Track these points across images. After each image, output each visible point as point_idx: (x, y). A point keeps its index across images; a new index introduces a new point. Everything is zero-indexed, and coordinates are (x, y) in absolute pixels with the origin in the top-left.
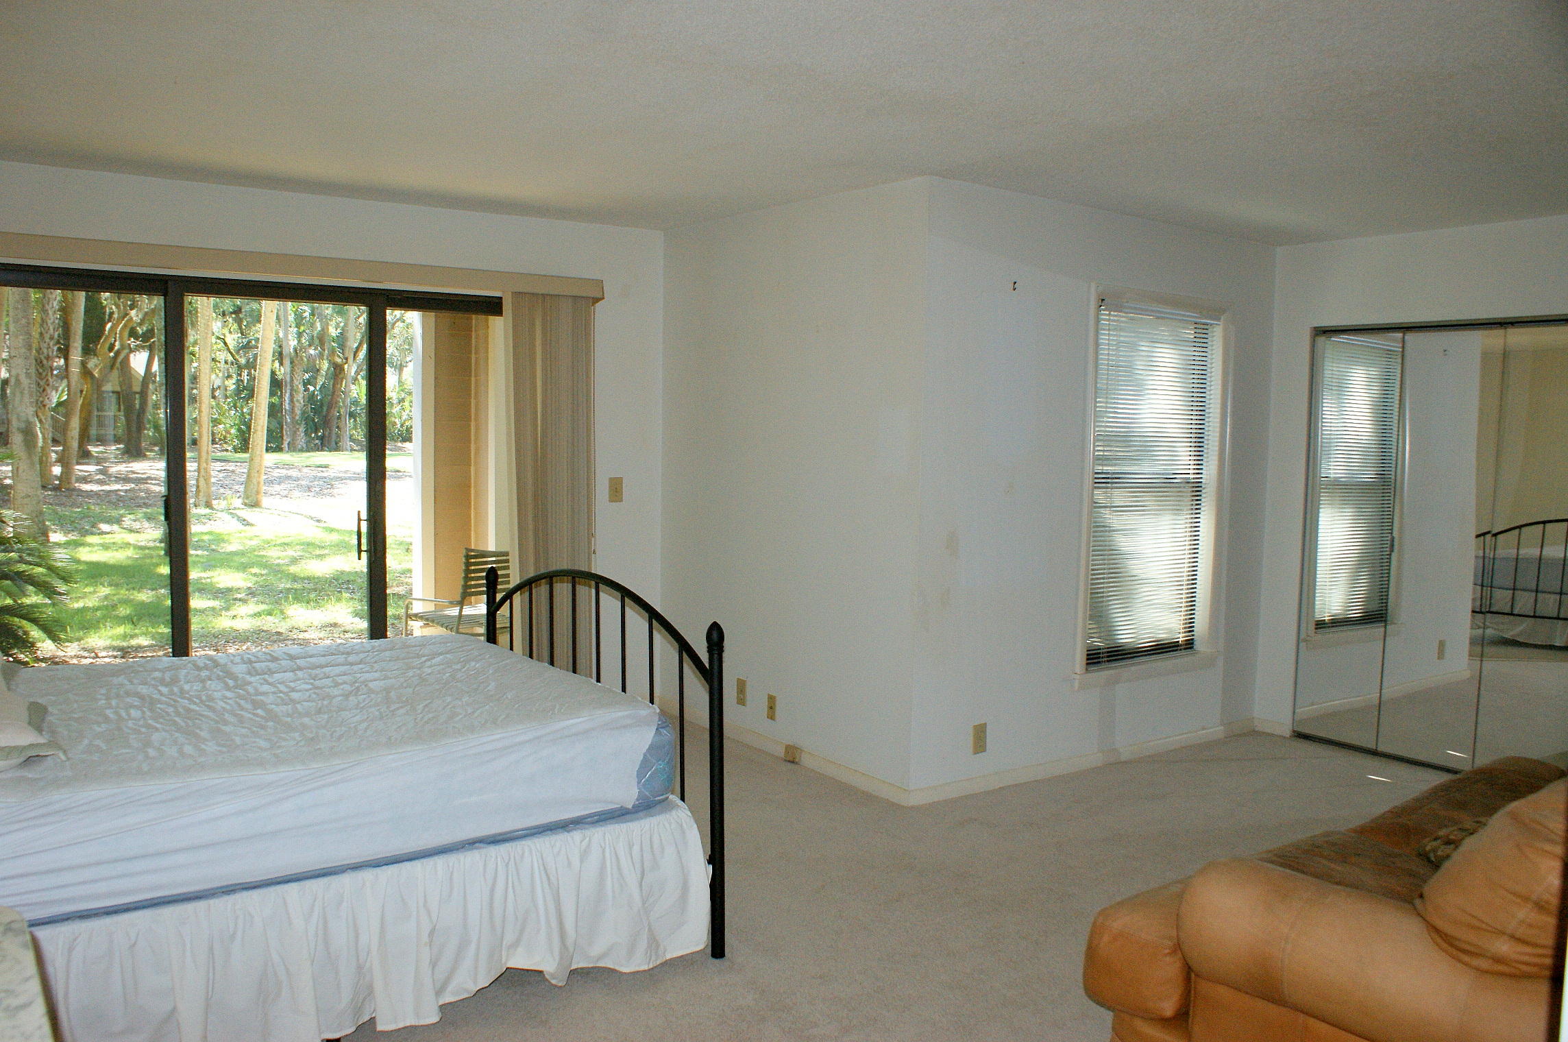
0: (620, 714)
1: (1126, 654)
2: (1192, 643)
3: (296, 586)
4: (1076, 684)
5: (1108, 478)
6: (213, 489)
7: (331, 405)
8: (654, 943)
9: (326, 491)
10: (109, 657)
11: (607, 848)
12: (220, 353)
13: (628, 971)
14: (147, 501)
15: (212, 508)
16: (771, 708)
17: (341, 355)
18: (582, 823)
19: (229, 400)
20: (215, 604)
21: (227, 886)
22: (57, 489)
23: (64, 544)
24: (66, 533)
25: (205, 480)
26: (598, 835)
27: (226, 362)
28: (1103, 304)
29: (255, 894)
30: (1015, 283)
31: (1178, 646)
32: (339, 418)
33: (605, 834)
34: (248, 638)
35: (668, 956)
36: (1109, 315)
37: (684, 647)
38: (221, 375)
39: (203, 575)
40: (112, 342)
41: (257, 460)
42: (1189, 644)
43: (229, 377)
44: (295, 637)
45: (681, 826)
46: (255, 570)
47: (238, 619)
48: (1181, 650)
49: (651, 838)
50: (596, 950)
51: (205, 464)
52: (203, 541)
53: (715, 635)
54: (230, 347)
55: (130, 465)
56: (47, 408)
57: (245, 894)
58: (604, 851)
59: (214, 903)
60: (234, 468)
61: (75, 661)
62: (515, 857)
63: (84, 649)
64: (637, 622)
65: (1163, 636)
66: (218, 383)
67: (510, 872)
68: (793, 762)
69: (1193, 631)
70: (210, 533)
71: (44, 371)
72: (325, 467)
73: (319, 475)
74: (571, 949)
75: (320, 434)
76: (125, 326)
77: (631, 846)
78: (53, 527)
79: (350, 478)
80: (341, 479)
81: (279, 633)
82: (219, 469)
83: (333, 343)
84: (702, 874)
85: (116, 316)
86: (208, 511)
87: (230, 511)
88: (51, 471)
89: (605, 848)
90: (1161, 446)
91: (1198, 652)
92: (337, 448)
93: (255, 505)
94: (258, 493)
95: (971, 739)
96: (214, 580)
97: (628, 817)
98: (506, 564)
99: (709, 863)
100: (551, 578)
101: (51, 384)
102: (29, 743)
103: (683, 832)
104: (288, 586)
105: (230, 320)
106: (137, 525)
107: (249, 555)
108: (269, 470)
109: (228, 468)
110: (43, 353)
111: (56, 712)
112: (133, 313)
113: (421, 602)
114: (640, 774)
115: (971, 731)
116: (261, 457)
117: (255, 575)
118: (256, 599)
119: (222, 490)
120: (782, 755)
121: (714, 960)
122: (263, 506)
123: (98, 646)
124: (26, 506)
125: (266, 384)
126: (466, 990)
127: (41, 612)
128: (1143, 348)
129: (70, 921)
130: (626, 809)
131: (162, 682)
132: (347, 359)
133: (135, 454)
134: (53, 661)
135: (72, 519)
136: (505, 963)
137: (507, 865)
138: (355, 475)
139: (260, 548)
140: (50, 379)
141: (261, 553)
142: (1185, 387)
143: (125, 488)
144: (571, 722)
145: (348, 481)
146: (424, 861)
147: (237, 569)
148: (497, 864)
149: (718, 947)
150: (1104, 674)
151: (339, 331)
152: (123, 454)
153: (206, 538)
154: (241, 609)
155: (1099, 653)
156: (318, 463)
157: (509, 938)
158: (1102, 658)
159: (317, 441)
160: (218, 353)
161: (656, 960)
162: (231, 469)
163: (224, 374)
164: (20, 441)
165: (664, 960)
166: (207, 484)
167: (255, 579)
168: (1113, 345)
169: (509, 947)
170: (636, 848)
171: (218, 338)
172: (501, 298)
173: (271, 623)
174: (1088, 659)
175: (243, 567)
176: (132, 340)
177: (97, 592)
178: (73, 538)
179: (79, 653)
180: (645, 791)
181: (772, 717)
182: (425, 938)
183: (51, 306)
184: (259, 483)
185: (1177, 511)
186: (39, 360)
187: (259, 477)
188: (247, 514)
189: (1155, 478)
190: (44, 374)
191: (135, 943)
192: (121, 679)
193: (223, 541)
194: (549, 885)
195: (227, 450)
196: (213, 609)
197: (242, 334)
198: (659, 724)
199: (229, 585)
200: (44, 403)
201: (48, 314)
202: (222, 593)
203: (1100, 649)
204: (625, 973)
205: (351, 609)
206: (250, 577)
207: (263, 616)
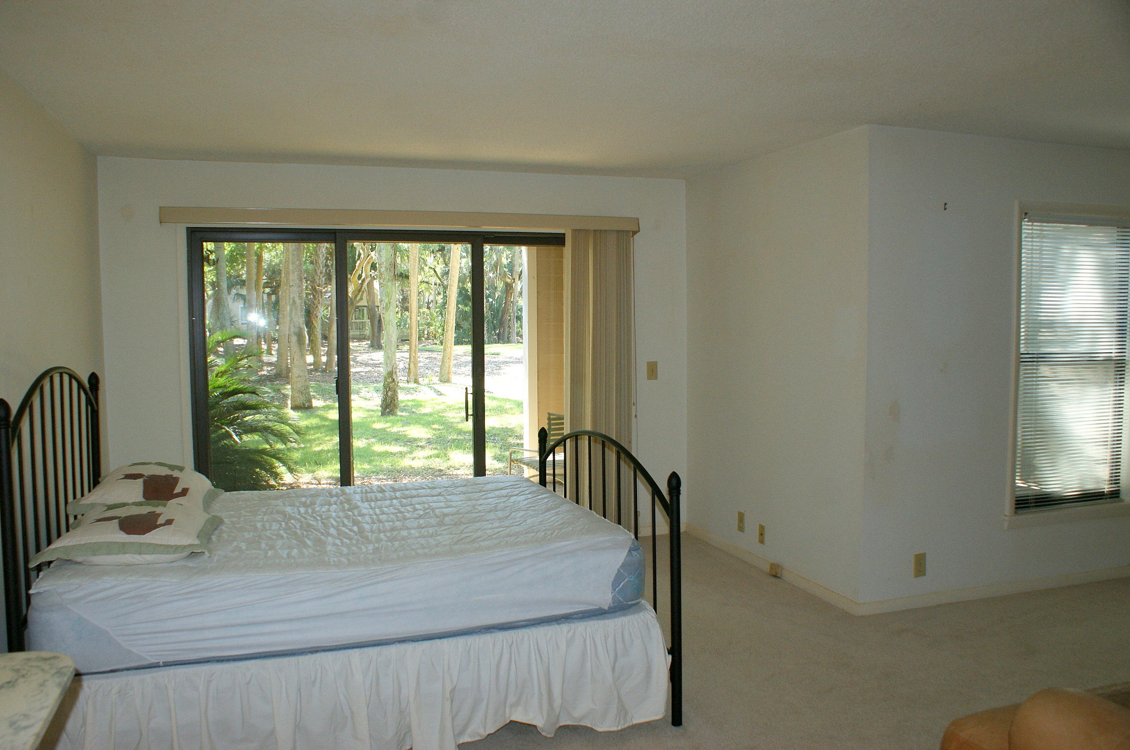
0: (602, 539)
1: (1049, 501)
2: (1119, 493)
3: (460, 437)
4: (1006, 525)
5: (1034, 358)
6: (421, 370)
7: (505, 311)
8: (623, 710)
9: (495, 371)
10: (327, 484)
11: (588, 637)
12: (432, 278)
13: (601, 730)
14: (378, 379)
15: (419, 384)
16: (761, 534)
17: (510, 277)
18: (572, 618)
19: (437, 310)
20: (404, 449)
21: (311, 648)
22: (324, 371)
23: (322, 407)
24: (325, 400)
25: (414, 365)
26: (581, 628)
27: (435, 284)
28: (1026, 217)
29: (330, 655)
30: (946, 204)
31: (1104, 495)
32: (510, 320)
33: (586, 628)
34: (419, 473)
35: (635, 722)
36: (1032, 225)
37: (656, 491)
38: (433, 293)
39: (402, 429)
40: (360, 274)
41: (448, 350)
42: (1115, 495)
43: (439, 294)
44: (451, 473)
45: (647, 625)
46: (436, 426)
47: (416, 460)
48: (1106, 498)
49: (622, 632)
50: (577, 714)
51: (414, 354)
52: (407, 406)
53: (674, 482)
54: (438, 274)
55: (372, 354)
56: (318, 318)
57: (323, 654)
58: (585, 641)
59: (301, 658)
60: (436, 356)
61: (305, 486)
62: (516, 640)
63: (315, 478)
64: (627, 471)
65: (1090, 486)
66: (431, 298)
67: (513, 653)
68: (775, 576)
69: (1119, 483)
70: (413, 401)
71: (317, 294)
72: (497, 355)
73: (492, 360)
74: (557, 711)
75: (497, 332)
76: (368, 263)
77: (606, 638)
78: (318, 396)
79: (513, 362)
80: (506, 362)
81: (441, 471)
82: (426, 357)
83: (505, 269)
84: (663, 662)
85: (362, 256)
86: (415, 385)
87: (431, 385)
88: (321, 360)
89: (586, 638)
90: (1084, 331)
91: (1122, 501)
92: (509, 341)
93: (448, 381)
94: (449, 373)
95: (912, 566)
96: (407, 433)
97: (607, 615)
98: (561, 426)
99: (669, 653)
100: (577, 437)
101: (321, 302)
102: (188, 544)
103: (649, 629)
104: (455, 437)
105: (438, 255)
106: (368, 396)
107: (435, 416)
108: (460, 357)
109: (432, 356)
110: (316, 282)
111: (229, 523)
112: (373, 254)
113: (528, 452)
114: (615, 584)
115: (913, 559)
116: (451, 348)
117: (435, 429)
118: (431, 446)
119: (427, 371)
120: (768, 571)
121: (673, 727)
122: (452, 382)
123: (324, 476)
124: (298, 383)
125: (454, 298)
126: (480, 735)
127: (284, 454)
128: (1065, 251)
129: (209, 663)
130: (604, 609)
131: (304, 504)
132: (514, 279)
133: (377, 347)
134: (291, 487)
135: (329, 391)
136: (510, 717)
137: (510, 646)
138: (516, 360)
139: (444, 411)
140: (320, 299)
141: (443, 415)
142: (1103, 281)
143: (366, 370)
144: (563, 543)
145: (511, 364)
146: (450, 639)
147: (424, 425)
148: (503, 646)
149: (676, 718)
150: (1031, 516)
151: (509, 260)
152: (369, 347)
153: (410, 403)
154: (420, 453)
155: (1028, 500)
156: (493, 352)
157: (511, 699)
158: (1031, 503)
159: (495, 337)
160: (430, 278)
161: (624, 724)
162: (434, 356)
163: (435, 293)
164: (295, 341)
165: (631, 724)
166: (415, 367)
167: (434, 432)
168: (1036, 250)
169: (511, 706)
170: (610, 640)
171: (430, 268)
172: (564, 234)
173: (438, 464)
174: (1016, 504)
175: (428, 424)
176: (373, 271)
177: (332, 440)
178: (329, 403)
179: (312, 481)
180: (619, 597)
181: (762, 541)
182: (448, 695)
183: (321, 252)
184: (449, 366)
185: (1102, 384)
186: (314, 288)
187: (450, 362)
188: (442, 387)
189: (1078, 357)
190: (317, 296)
191: (250, 680)
192: (279, 502)
193: (421, 406)
194: (541, 662)
195: (436, 344)
196: (401, 453)
197: (446, 265)
198: (631, 547)
199: (416, 436)
200: (317, 315)
201: (319, 257)
202: (410, 442)
203: (1029, 496)
204: (600, 732)
205: (493, 454)
206: (431, 430)
207: (433, 458)
